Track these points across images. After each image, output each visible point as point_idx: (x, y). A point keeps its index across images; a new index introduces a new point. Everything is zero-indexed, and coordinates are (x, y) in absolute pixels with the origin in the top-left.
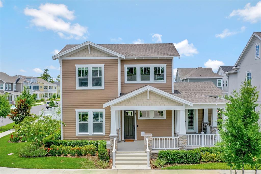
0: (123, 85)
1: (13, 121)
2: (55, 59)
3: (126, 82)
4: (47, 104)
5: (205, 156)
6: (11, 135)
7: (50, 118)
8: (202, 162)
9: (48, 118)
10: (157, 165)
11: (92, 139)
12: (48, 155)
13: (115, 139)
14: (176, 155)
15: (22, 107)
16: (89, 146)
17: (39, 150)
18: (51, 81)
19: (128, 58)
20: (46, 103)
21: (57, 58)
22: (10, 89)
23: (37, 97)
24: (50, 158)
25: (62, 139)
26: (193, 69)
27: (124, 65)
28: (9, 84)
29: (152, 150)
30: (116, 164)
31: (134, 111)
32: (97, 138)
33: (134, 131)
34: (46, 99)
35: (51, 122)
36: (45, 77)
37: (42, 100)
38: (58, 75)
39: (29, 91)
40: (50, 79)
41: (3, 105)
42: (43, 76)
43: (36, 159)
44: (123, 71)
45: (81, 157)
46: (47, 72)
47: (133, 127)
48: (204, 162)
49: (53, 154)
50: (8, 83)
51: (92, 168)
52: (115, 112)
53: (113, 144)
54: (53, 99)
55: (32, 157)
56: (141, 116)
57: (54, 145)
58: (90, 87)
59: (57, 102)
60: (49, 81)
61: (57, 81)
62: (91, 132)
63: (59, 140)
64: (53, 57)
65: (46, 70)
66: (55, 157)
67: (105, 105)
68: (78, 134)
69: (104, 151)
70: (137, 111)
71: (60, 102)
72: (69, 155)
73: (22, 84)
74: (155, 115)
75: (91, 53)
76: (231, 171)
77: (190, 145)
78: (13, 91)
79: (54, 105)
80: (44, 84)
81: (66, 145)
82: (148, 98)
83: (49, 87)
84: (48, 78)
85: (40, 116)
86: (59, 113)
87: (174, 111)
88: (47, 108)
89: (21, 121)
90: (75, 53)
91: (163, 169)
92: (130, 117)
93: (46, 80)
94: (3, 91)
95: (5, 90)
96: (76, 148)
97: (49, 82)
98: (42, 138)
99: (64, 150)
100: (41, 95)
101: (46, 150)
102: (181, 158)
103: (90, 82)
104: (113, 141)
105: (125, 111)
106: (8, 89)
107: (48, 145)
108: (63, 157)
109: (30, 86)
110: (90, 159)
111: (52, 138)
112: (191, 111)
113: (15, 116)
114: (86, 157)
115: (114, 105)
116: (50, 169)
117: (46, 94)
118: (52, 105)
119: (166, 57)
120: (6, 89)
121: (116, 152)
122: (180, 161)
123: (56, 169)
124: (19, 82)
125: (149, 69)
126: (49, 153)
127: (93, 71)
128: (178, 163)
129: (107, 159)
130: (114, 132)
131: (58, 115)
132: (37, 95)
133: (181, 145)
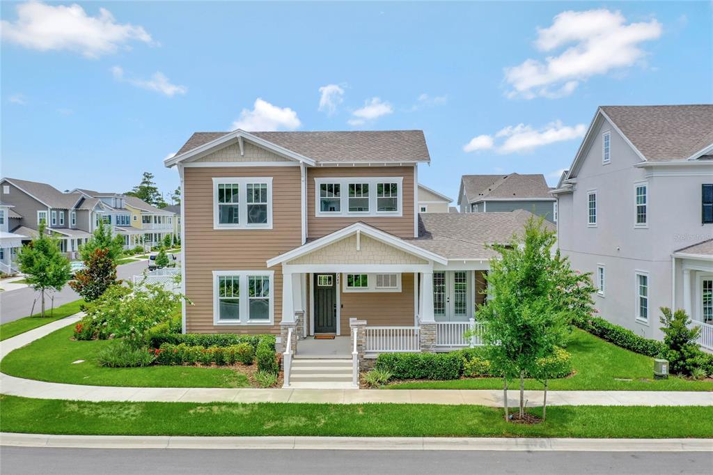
0: (312, 221)
1: (81, 295)
2: (170, 167)
3: (319, 213)
4: (151, 259)
5: (472, 366)
6: (78, 325)
7: (161, 288)
8: (465, 376)
9: (156, 289)
10: (372, 380)
11: (246, 332)
12: (156, 364)
13: (290, 330)
14: (412, 362)
15: (100, 265)
16: (240, 345)
17: (137, 353)
18: (160, 202)
19: (322, 163)
20: (147, 257)
21: (175, 164)
22: (62, 223)
23: (126, 243)
24: (160, 370)
25: (184, 332)
26: (499, 177)
27: (315, 179)
28: (61, 212)
29: (367, 353)
30: (290, 380)
31: (334, 275)
32: (255, 331)
33: (335, 316)
34: (147, 247)
35: (162, 295)
36: (145, 193)
37: (139, 251)
38: (177, 189)
39: (110, 231)
40: (157, 197)
41: (54, 261)
42: (139, 189)
43: (132, 370)
44: (312, 190)
45: (223, 368)
46: (151, 180)
47: (334, 308)
48: (469, 376)
49: (165, 360)
50: (58, 210)
51: (243, 386)
52: (290, 276)
53: (286, 340)
54: (164, 247)
55: (124, 367)
56: (350, 284)
57: (168, 344)
58: (243, 223)
59: (175, 255)
60: (155, 203)
61: (175, 203)
62: (244, 319)
63: (179, 334)
64: (166, 162)
65: (148, 176)
66: (171, 367)
67: (271, 263)
68: (218, 321)
69: (268, 354)
70: (341, 274)
71: (181, 255)
72: (199, 365)
73: (90, 213)
74: (379, 283)
75: (244, 153)
76: (522, 394)
77: (446, 345)
78: (70, 227)
79: (168, 262)
80: (142, 211)
81: (193, 344)
82: (358, 248)
83: (155, 217)
84: (152, 196)
85: (140, 285)
86: (178, 279)
87: (419, 274)
88: (152, 268)
89: (96, 297)
90: (211, 154)
91: (383, 388)
92: (327, 289)
93: (147, 201)
94: (47, 228)
95: (50, 226)
96: (213, 349)
97: (154, 205)
98: (144, 329)
99: (189, 353)
100: (135, 238)
101: (152, 353)
102: (422, 368)
103: (243, 214)
104: (287, 334)
105: (315, 275)
106: (58, 224)
107: (156, 342)
108: (186, 367)
109: (110, 216)
110: (241, 370)
111: (164, 331)
112: (461, 276)
113: (86, 285)
114: (232, 368)
115: (290, 263)
116: (161, 387)
117: (146, 235)
118: (162, 262)
119: (401, 162)
120: (53, 224)
121: (292, 357)
122: (419, 374)
123: (172, 387)
124: (83, 207)
125: (366, 186)
126: (158, 359)
127: (249, 191)
128: (416, 379)
129: (275, 370)
130: (288, 317)
131: (177, 284)
132: (126, 237)
133: (423, 344)
